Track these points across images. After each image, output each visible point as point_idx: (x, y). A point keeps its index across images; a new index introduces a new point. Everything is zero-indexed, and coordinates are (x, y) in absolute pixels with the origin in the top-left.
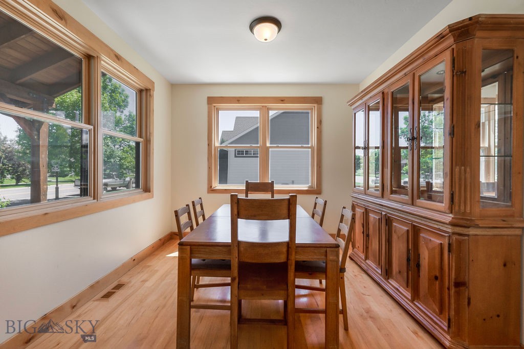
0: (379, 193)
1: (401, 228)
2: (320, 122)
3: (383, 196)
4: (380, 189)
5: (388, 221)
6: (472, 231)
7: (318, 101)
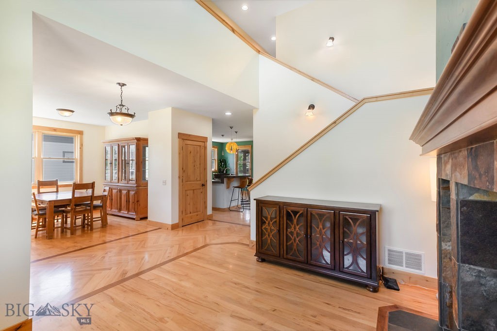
0: (117, 181)
1: (124, 192)
2: (82, 145)
3: (118, 182)
4: (117, 179)
5: (120, 191)
6: (140, 188)
7: (81, 133)
